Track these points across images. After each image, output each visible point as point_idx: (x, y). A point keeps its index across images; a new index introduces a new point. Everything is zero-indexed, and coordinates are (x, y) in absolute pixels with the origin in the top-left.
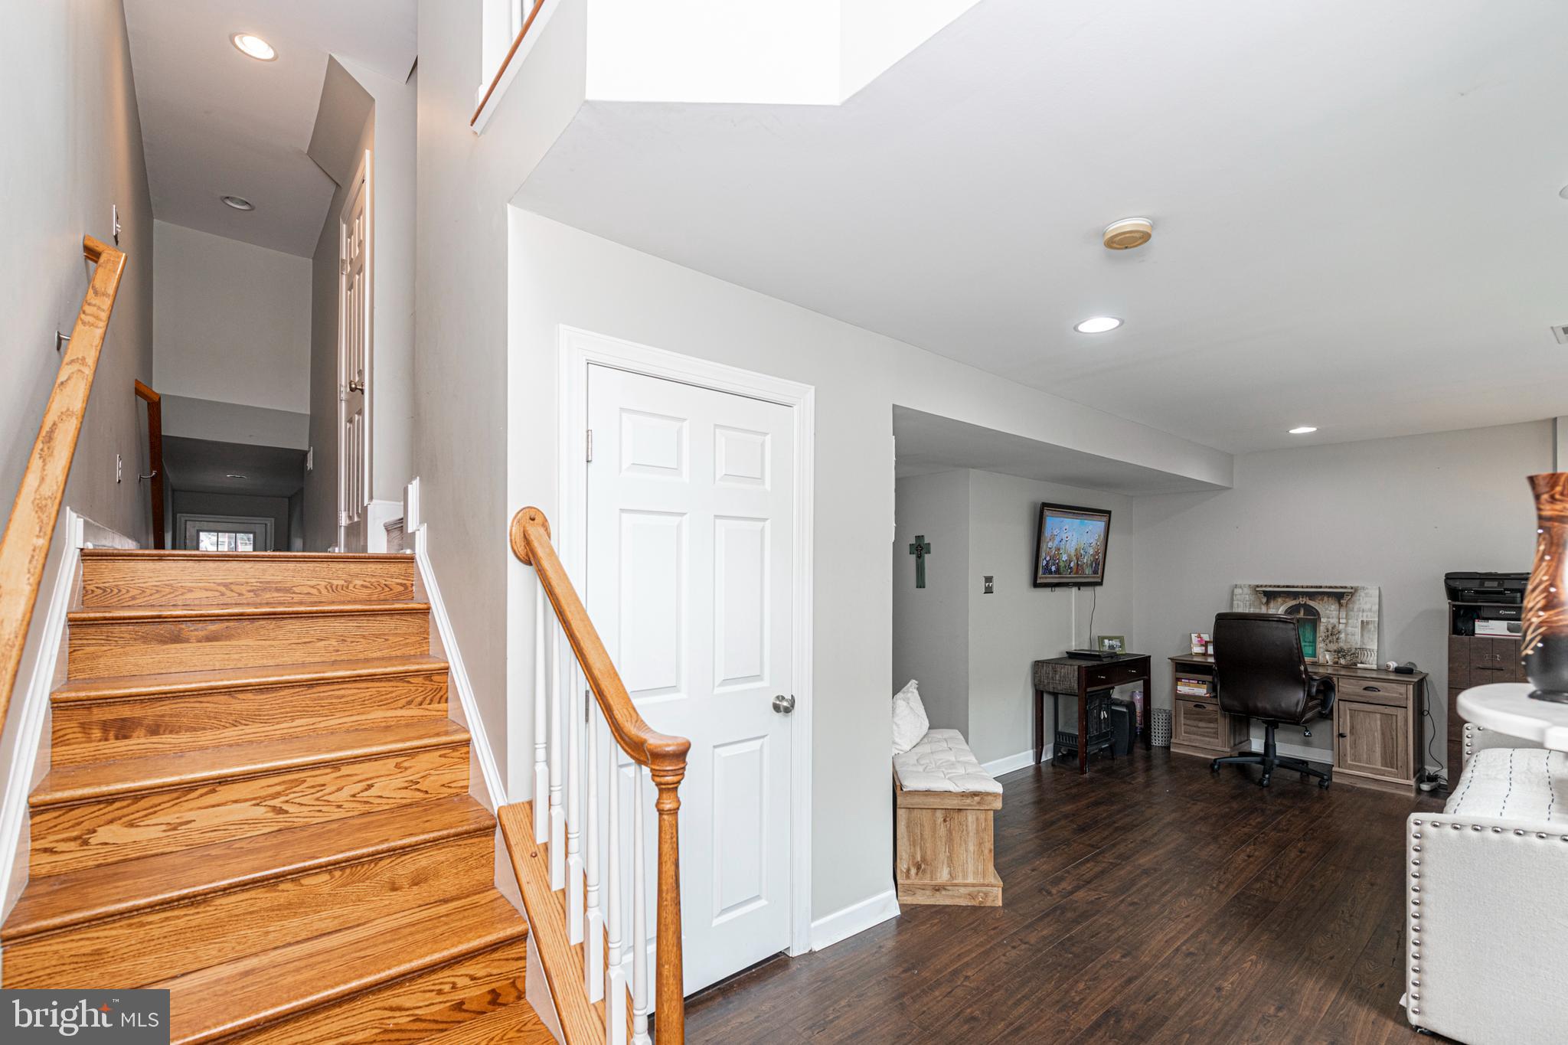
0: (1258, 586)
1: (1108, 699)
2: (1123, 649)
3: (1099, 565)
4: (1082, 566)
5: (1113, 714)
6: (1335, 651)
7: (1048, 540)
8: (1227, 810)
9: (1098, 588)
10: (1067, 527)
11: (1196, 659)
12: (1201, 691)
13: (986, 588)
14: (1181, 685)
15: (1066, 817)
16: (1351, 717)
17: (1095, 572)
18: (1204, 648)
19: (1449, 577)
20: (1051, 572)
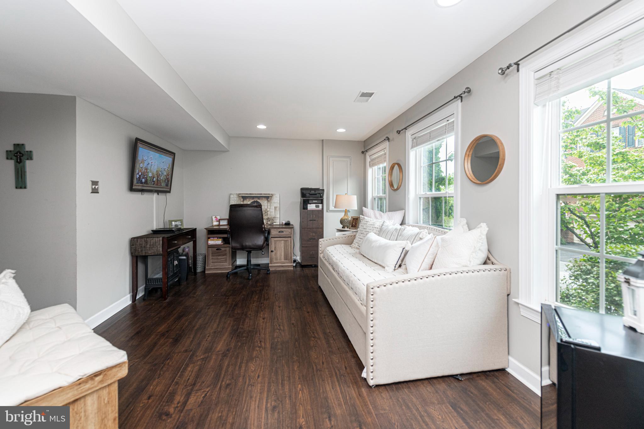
0: (239, 194)
1: (177, 254)
2: (183, 226)
3: (169, 182)
4: (160, 181)
5: (180, 261)
6: (267, 219)
7: (140, 162)
8: (243, 296)
9: (168, 194)
10: (152, 156)
11: (215, 227)
12: (219, 242)
13: (92, 189)
14: (210, 241)
15: (163, 335)
16: (275, 244)
17: (167, 185)
18: (218, 222)
19: (302, 189)
20: (142, 183)
